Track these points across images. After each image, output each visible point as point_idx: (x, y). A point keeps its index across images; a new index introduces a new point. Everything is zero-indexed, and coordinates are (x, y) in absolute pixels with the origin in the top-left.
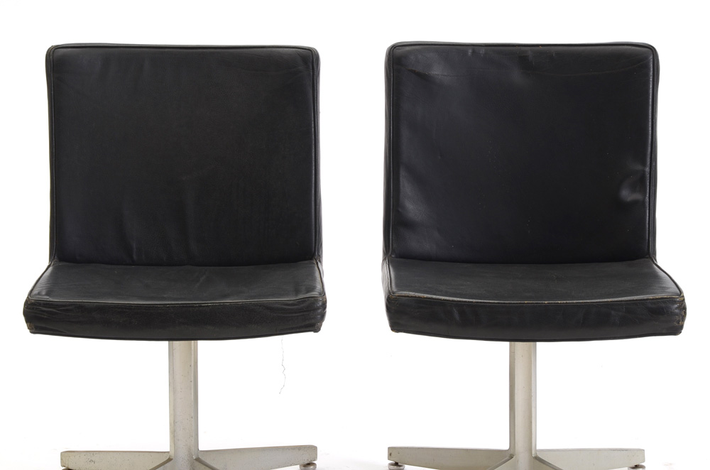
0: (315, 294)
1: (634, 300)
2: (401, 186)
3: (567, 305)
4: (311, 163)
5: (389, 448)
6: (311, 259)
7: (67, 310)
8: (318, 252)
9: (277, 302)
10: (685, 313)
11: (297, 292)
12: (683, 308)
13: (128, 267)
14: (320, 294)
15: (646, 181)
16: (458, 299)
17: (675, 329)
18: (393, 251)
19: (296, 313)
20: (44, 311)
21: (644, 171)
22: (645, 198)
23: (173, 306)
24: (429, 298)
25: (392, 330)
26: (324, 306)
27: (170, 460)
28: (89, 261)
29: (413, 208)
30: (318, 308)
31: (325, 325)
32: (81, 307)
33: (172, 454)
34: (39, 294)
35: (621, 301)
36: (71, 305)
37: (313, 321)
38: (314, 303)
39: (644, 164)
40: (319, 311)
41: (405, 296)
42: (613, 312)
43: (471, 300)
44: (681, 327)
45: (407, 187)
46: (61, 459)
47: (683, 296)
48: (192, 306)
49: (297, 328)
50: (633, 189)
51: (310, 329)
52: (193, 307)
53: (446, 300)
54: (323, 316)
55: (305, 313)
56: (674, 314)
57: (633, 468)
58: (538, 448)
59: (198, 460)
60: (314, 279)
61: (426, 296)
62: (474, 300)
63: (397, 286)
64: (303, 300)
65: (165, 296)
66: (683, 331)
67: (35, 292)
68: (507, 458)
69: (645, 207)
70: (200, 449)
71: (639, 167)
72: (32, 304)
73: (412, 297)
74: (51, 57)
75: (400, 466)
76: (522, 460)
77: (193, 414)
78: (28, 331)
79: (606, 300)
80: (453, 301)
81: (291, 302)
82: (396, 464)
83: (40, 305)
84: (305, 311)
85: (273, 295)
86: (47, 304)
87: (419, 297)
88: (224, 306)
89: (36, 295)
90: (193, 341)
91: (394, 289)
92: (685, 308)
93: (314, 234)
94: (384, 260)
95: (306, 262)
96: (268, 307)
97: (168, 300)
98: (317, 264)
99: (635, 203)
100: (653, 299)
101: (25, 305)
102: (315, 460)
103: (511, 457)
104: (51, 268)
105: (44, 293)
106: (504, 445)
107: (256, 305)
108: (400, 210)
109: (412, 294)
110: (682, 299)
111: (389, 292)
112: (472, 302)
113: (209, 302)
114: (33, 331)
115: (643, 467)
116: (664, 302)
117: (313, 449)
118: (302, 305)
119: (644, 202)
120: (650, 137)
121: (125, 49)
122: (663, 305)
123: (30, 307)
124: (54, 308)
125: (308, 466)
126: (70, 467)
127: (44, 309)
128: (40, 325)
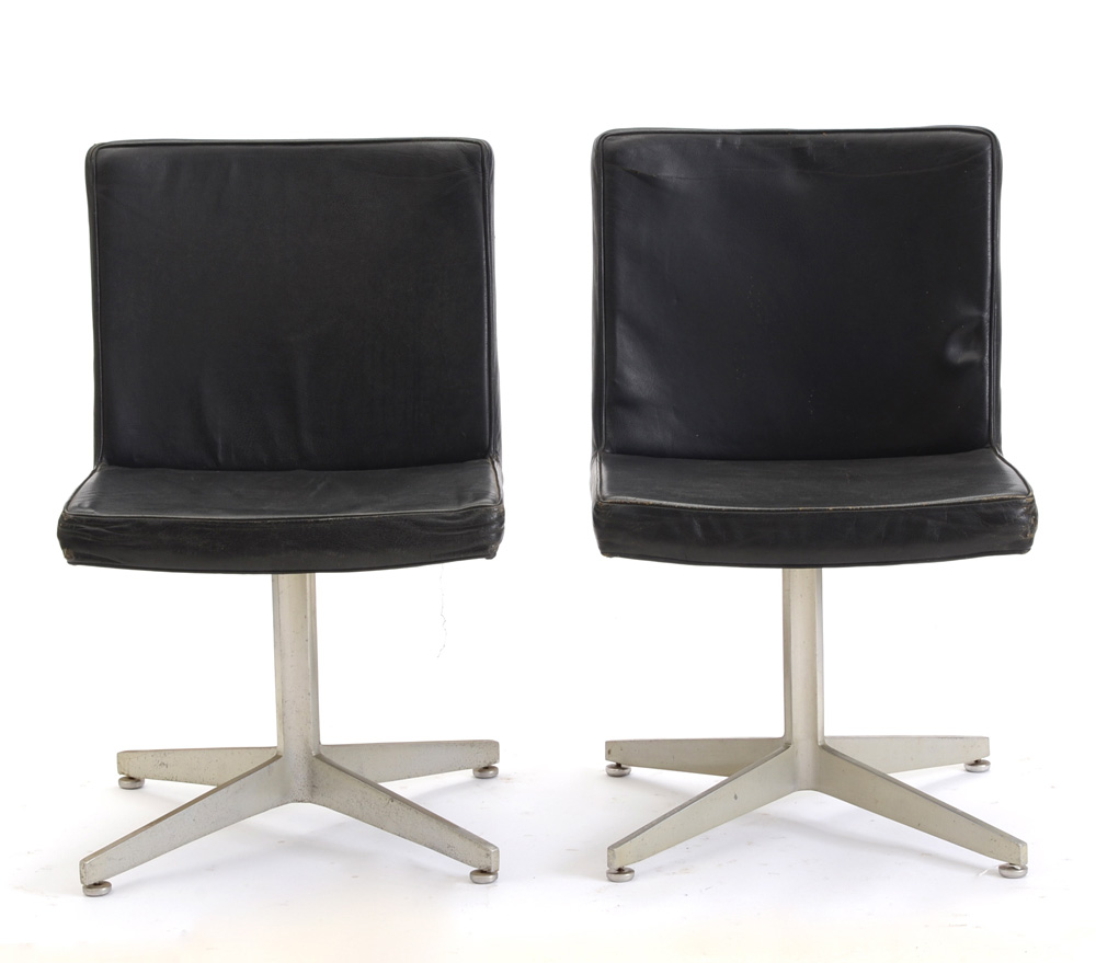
0: (487, 501)
1: (959, 503)
2: (618, 345)
3: (861, 513)
4: (482, 313)
5: (607, 743)
6: (485, 457)
7: (122, 530)
8: (495, 447)
9: (430, 515)
10: (1036, 521)
11: (461, 499)
12: (1032, 513)
13: (210, 472)
14: (495, 502)
15: (984, 333)
16: (700, 506)
17: (1021, 545)
18: (608, 444)
19: (458, 530)
20: (87, 531)
21: (981, 318)
22: (983, 359)
23: (277, 522)
24: (657, 505)
25: (603, 553)
26: (501, 519)
27: (277, 757)
29: (637, 378)
30: (492, 523)
31: (503, 548)
32: (140, 525)
33: (281, 748)
34: (79, 506)
35: (942, 505)
36: (127, 521)
37: (484, 542)
38: (485, 515)
39: (981, 307)
40: (494, 527)
41: (621, 503)
42: (929, 521)
43: (719, 507)
44: (1030, 542)
45: (626, 346)
46: (118, 763)
47: (1032, 496)
48: (304, 522)
49: (461, 552)
50: (966, 346)
51: (481, 554)
52: (306, 522)
53: (682, 507)
54: (499, 534)
55: (472, 530)
56: (1017, 522)
57: (972, 765)
58: (826, 734)
59: (319, 757)
60: (487, 483)
61: (652, 501)
62: (724, 508)
63: (610, 488)
64: (470, 512)
65: (265, 508)
66: (1032, 547)
67: (75, 503)
68: (782, 748)
69: (983, 372)
70: (323, 743)
71: (974, 312)
72: (70, 521)
73: (631, 503)
74: (93, 161)
75: (624, 769)
76: (804, 752)
77: (310, 690)
78: (66, 561)
79: (919, 504)
80: (692, 508)
81: (451, 514)
82: (618, 766)
83: (81, 521)
84: (472, 528)
85: (425, 505)
86: (91, 521)
87: (642, 504)
88: (351, 521)
89: (75, 508)
90: (308, 575)
91: (605, 492)
92: (1035, 514)
93: (488, 420)
94: (594, 456)
95: (477, 461)
96: (420, 523)
97: (269, 514)
98: (493, 463)
99: (969, 366)
100: (988, 501)
101: (60, 522)
102: (496, 762)
103: (787, 746)
104: (96, 474)
105: (86, 506)
106: (776, 730)
107: (399, 519)
108: (617, 382)
109: (631, 499)
110: (1031, 499)
111: (598, 498)
112: (721, 510)
113: (330, 516)
114: (73, 560)
115: (987, 763)
116: (1005, 505)
117: (493, 746)
118: (468, 519)
119: (981, 365)
120: (990, 267)
121: (202, 147)
122: (1003, 510)
123: (67, 524)
124: (102, 526)
125: (486, 771)
126: (132, 776)
127: (88, 528)
128: (82, 551)
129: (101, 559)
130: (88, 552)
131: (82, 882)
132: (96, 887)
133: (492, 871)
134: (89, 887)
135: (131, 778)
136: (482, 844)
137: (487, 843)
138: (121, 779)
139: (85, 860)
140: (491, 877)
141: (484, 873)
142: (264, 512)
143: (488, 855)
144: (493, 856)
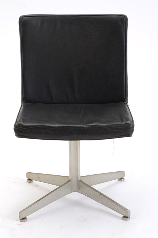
0: (129, 122)
6: (124, 101)
7: (31, 128)
8: (127, 98)
9: (114, 125)
11: (122, 121)
13: (52, 105)
14: (132, 122)
19: (122, 130)
20: (22, 129)
23: (73, 127)
26: (133, 127)
27: (69, 181)
28: (37, 102)
30: (131, 128)
31: (134, 134)
32: (36, 127)
34: (20, 121)
36: (33, 126)
37: (129, 133)
38: (129, 126)
46: (27, 175)
49: (122, 135)
51: (128, 136)
52: (81, 127)
54: (133, 131)
55: (125, 130)
59: (81, 181)
64: (125, 124)
65: (69, 122)
67: (18, 120)
70: (81, 176)
72: (17, 126)
74: (21, 21)
77: (78, 164)
78: (16, 136)
81: (120, 125)
83: (20, 126)
84: (125, 129)
85: (112, 122)
86: (23, 126)
88: (93, 127)
89: (18, 122)
93: (125, 91)
95: (122, 103)
96: (111, 127)
98: (127, 104)
101: (14, 126)
102: (124, 177)
107: (106, 126)
114: (18, 136)
117: (123, 172)
118: (125, 127)
121: (50, 17)
124: (26, 128)
125: (121, 179)
126: (30, 179)
127: (22, 128)
128: (20, 134)
129: (25, 136)
130: (22, 135)
131: (19, 218)
132: (23, 219)
133: (129, 217)
134: (21, 219)
135: (30, 180)
136: (125, 209)
137: (127, 209)
138: (27, 180)
139: (20, 212)
140: (128, 219)
141: (126, 217)
142: (69, 124)
143: (127, 213)
144: (129, 214)
